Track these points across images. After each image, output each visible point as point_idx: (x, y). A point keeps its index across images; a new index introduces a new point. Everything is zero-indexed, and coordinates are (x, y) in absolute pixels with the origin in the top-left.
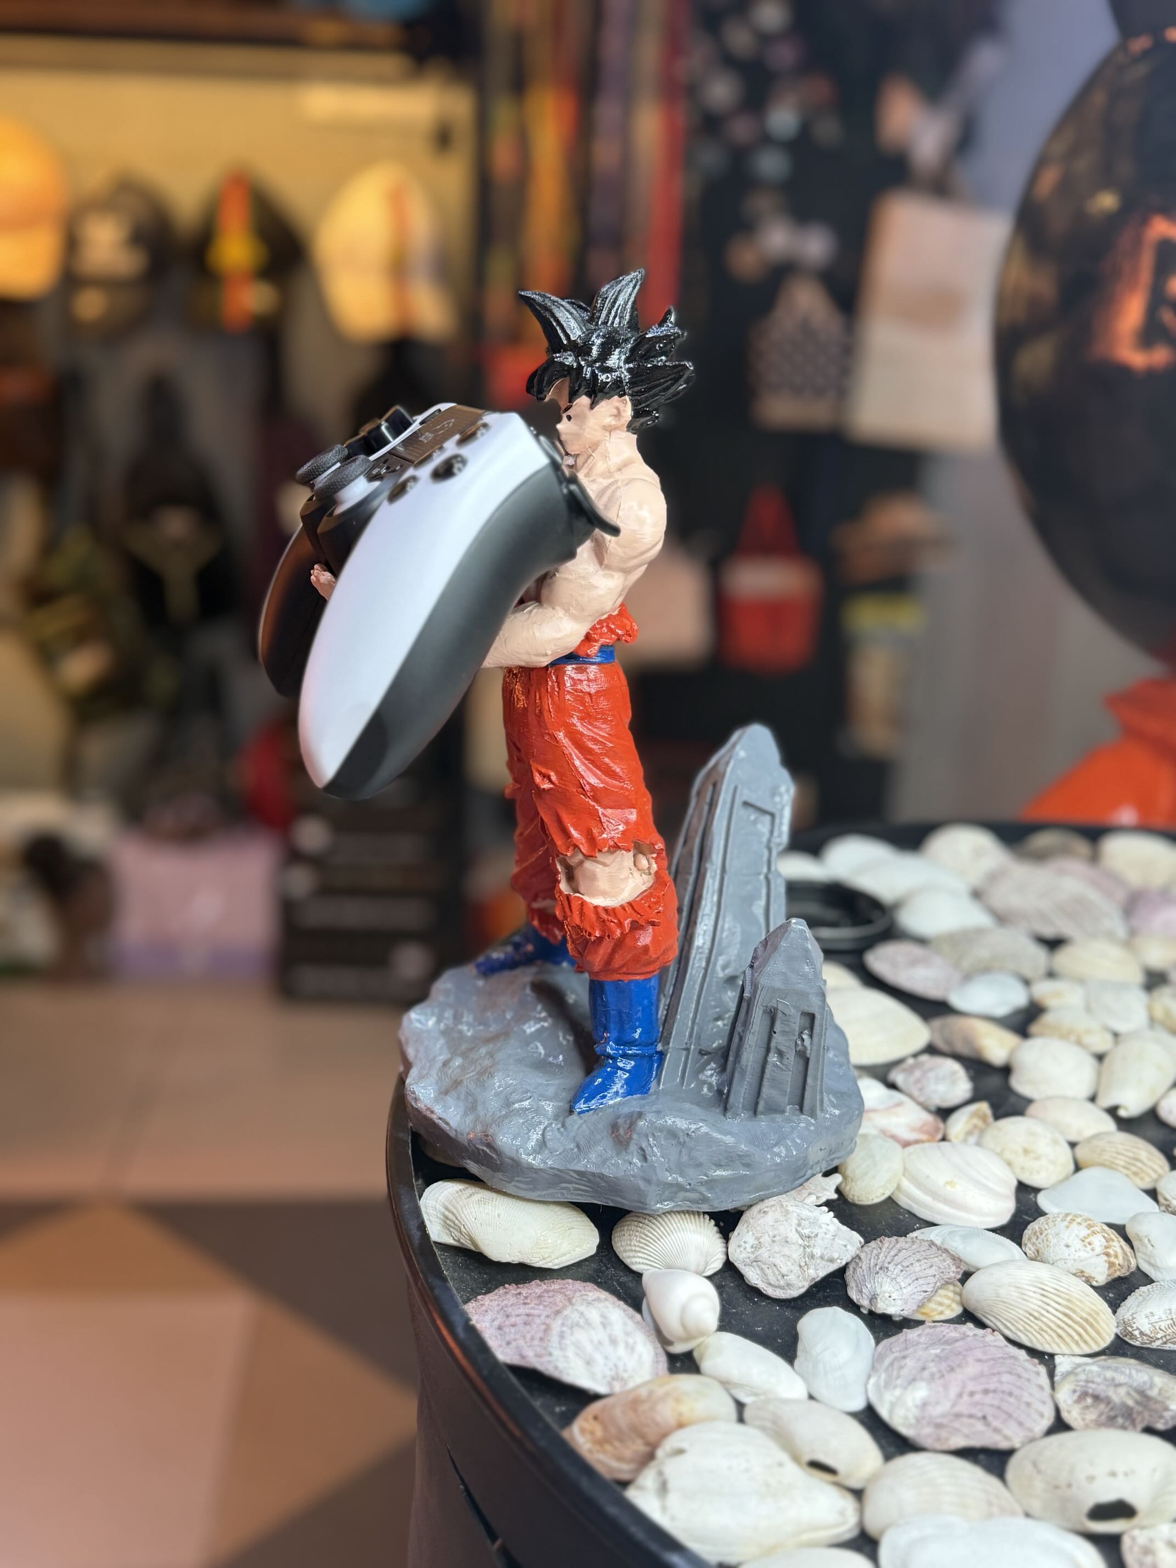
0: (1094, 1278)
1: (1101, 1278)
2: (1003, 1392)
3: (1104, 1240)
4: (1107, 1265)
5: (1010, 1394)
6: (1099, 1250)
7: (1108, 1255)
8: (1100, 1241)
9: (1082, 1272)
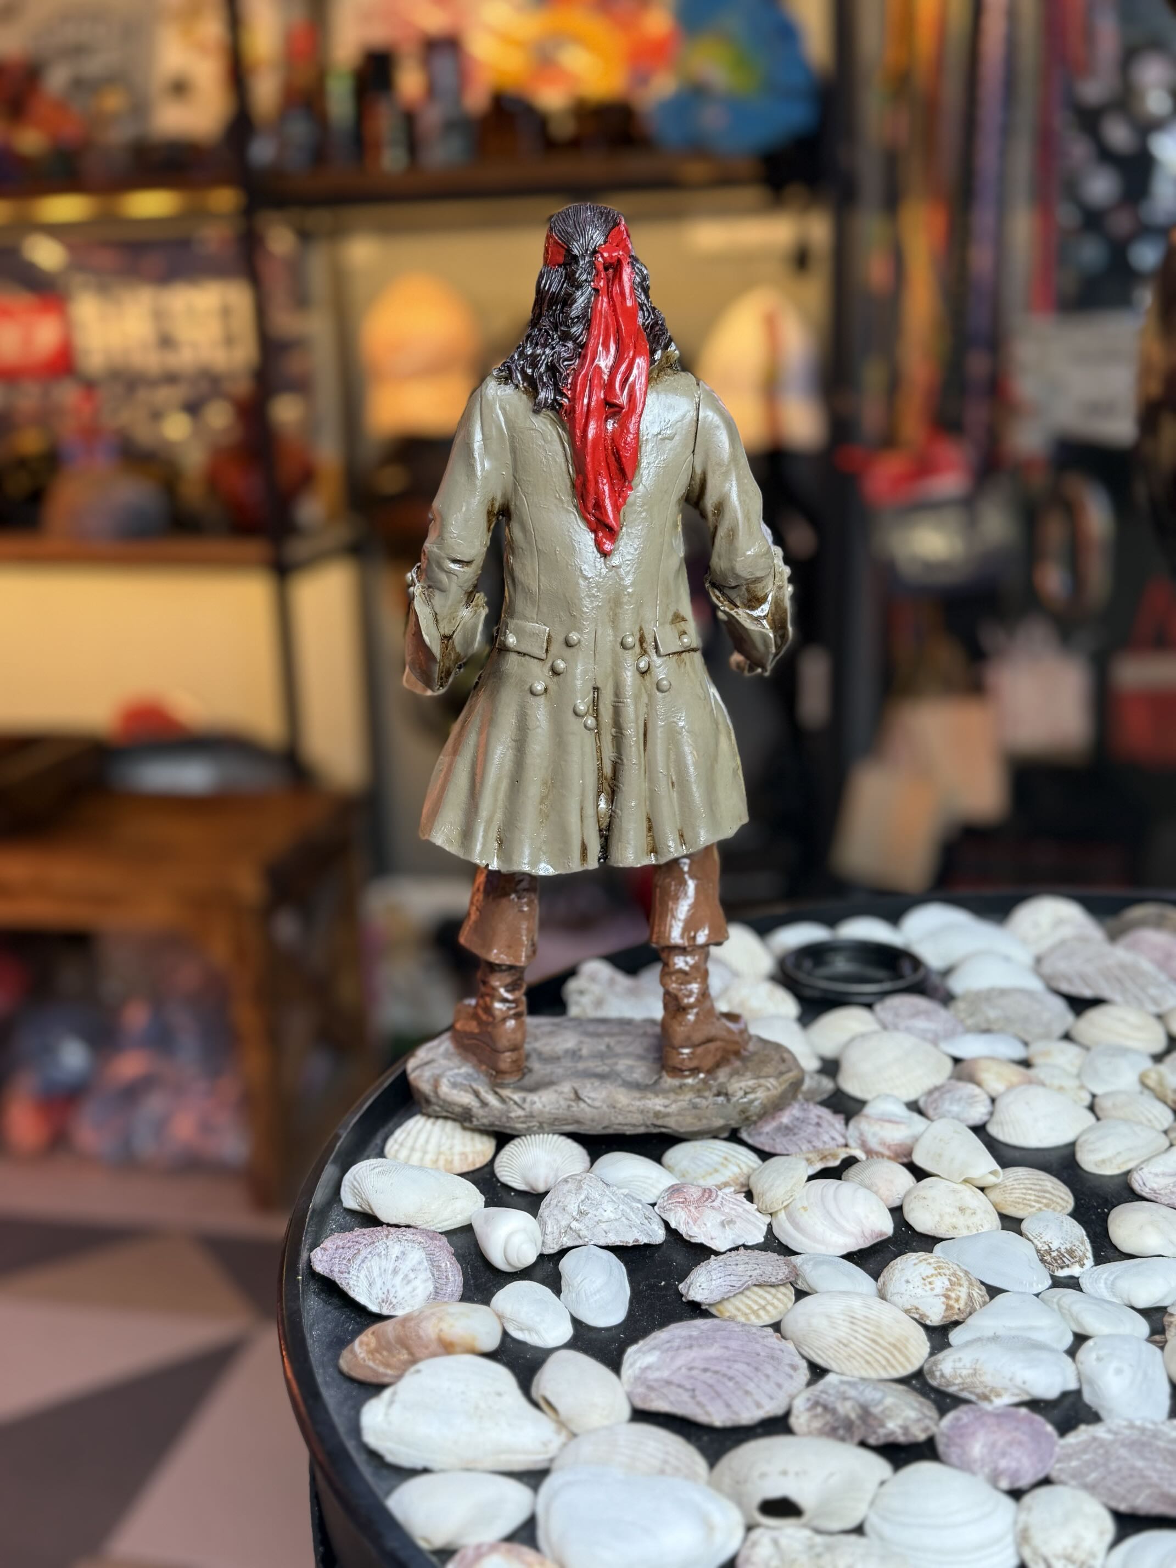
0: (928, 1317)
1: (935, 1317)
2: (724, 1375)
3: (947, 1283)
4: (944, 1307)
5: (731, 1379)
6: (938, 1290)
7: (948, 1297)
8: (943, 1283)
9: (917, 1309)
